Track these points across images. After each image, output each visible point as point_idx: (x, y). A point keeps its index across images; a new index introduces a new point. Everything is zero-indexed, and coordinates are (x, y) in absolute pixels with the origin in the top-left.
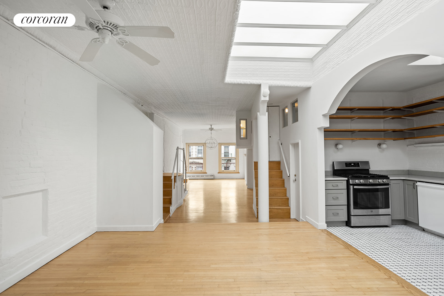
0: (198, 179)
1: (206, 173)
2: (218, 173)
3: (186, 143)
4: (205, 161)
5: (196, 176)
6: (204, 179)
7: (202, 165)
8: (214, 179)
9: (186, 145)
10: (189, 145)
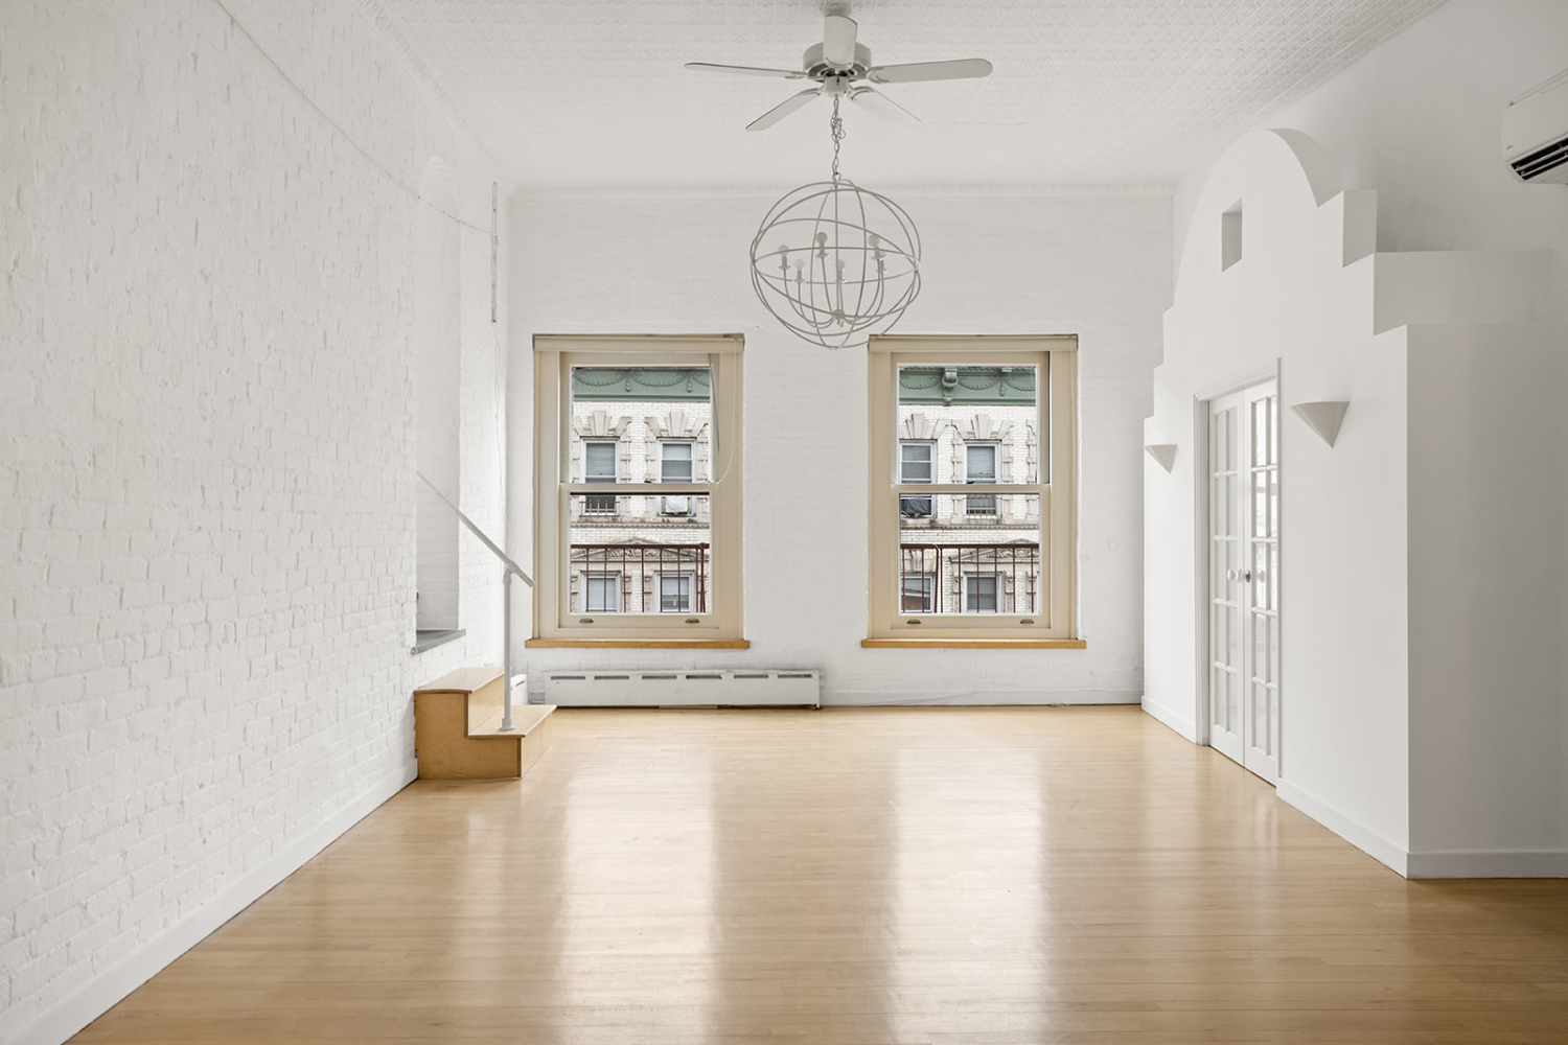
0: (656, 708)
1: (746, 645)
2: (865, 644)
3: (535, 337)
4: (728, 521)
5: (636, 678)
6: (721, 707)
7: (703, 560)
8: (821, 708)
9: (539, 354)
10: (563, 355)
